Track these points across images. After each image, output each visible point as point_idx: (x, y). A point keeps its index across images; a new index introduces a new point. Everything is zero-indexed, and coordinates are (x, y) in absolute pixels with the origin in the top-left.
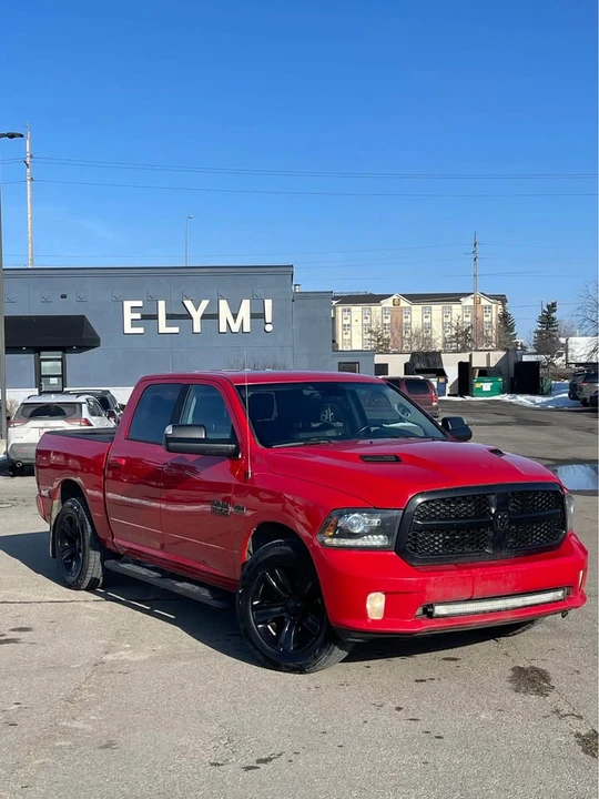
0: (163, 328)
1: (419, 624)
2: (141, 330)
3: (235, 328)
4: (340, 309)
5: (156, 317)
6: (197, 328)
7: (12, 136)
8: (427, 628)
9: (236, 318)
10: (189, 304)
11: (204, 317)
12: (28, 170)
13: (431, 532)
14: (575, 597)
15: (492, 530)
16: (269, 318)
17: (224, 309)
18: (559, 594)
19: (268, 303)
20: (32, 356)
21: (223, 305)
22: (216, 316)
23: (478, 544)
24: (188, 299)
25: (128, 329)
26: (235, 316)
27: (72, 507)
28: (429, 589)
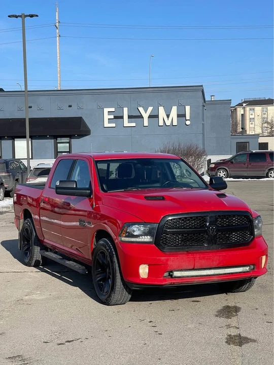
0: (126, 124)
1: (165, 280)
2: (114, 125)
3: (168, 123)
4: (248, 109)
5: (122, 117)
6: (146, 124)
7: (32, 16)
8: (168, 283)
9: (169, 117)
10: (141, 109)
11: (150, 117)
12: (57, 31)
13: (174, 234)
14: (258, 271)
15: (207, 234)
16: (188, 117)
17: (162, 112)
18: (247, 269)
19: (188, 108)
20: (53, 141)
21: (161, 109)
22: (157, 116)
23: (200, 241)
24: (140, 106)
25: (106, 124)
26: (168, 116)
27: (27, 223)
28: (170, 263)
